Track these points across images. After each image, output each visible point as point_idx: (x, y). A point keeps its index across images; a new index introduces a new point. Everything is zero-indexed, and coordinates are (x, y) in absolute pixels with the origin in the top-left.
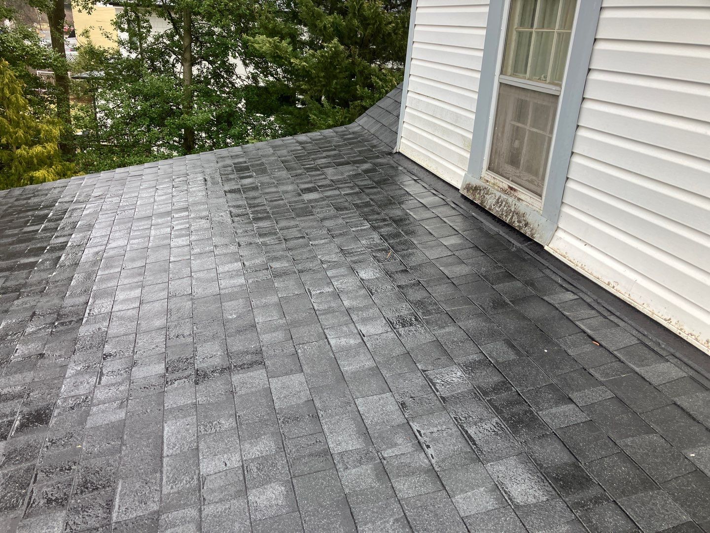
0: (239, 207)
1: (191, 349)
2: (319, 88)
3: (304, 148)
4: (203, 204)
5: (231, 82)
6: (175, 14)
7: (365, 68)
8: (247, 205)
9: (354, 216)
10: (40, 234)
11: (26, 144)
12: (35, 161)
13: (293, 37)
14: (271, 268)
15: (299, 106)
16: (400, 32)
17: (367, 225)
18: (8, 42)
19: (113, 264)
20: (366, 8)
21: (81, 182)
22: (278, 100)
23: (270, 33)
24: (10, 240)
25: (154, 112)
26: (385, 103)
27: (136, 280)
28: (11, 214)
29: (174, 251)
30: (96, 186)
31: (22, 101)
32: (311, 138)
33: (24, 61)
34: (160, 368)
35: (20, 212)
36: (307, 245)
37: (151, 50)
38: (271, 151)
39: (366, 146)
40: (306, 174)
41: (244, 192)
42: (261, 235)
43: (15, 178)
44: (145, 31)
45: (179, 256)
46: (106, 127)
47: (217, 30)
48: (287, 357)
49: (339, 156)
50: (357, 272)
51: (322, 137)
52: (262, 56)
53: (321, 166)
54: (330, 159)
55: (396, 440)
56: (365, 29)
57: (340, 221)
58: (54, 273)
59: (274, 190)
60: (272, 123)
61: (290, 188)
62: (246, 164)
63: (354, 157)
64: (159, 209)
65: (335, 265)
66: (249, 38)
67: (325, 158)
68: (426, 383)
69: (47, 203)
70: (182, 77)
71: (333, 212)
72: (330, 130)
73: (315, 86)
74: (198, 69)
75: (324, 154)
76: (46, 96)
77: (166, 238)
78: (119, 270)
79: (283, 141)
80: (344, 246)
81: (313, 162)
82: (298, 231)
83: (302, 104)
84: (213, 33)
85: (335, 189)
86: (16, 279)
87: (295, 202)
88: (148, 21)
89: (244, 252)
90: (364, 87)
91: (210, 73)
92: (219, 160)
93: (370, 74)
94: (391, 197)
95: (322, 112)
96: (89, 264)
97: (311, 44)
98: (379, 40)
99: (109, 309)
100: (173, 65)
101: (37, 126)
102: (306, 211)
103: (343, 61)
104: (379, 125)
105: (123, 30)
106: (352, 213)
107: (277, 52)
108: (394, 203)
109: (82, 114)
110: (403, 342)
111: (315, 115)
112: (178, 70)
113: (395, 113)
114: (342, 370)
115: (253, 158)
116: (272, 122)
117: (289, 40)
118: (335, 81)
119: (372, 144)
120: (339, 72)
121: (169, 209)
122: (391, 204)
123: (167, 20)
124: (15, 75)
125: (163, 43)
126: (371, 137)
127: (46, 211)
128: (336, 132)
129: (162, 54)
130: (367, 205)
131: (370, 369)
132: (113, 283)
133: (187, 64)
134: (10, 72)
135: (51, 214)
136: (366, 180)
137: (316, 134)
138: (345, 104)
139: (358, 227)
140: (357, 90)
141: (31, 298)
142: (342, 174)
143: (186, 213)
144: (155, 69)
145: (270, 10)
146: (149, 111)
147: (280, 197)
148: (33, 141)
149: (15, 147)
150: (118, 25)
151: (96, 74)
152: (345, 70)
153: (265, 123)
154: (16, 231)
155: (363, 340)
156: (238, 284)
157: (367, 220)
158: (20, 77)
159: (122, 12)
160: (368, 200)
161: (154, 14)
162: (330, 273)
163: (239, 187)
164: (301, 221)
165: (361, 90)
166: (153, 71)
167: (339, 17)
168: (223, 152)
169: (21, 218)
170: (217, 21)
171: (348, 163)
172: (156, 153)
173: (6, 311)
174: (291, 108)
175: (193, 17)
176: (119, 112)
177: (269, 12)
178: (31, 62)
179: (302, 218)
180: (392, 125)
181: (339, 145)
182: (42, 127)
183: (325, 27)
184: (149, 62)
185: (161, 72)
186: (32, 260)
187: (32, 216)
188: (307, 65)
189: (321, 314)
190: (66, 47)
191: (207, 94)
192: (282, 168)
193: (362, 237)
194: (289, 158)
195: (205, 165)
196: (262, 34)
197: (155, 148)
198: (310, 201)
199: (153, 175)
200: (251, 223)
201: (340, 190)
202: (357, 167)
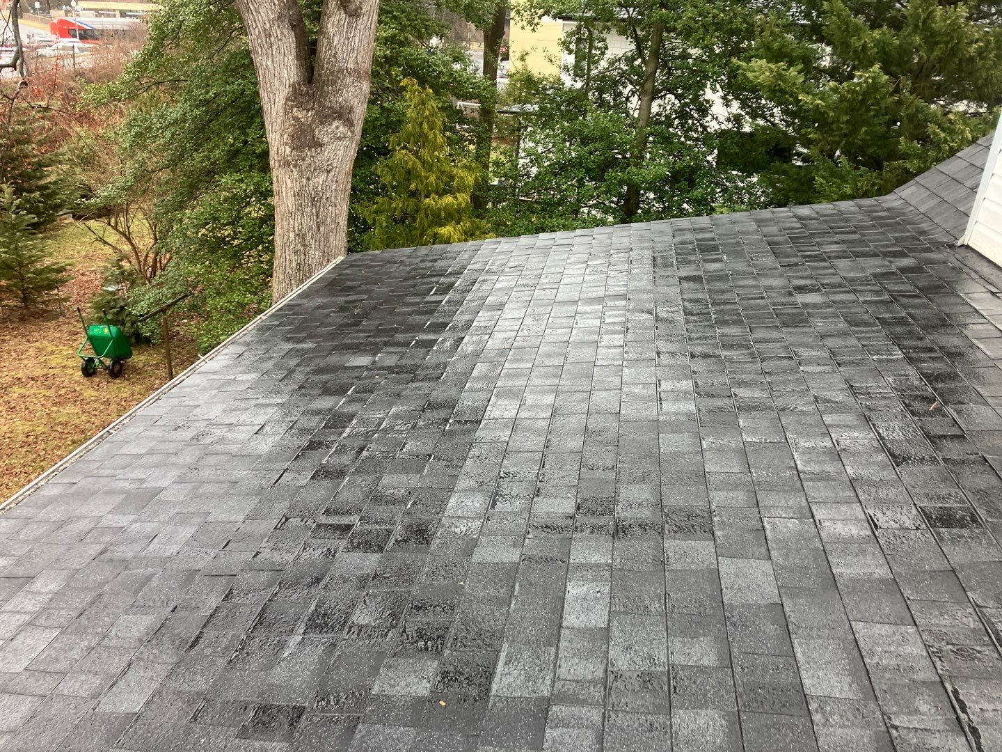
0: (697, 301)
1: (612, 488)
2: (837, 139)
3: (805, 226)
4: (648, 292)
5: (702, 125)
6: (641, 30)
7: (919, 110)
8: (709, 300)
9: (879, 338)
10: (443, 306)
11: (436, 193)
12: (443, 214)
13: (808, 63)
14: (736, 396)
15: (799, 163)
16: (992, 56)
17: (898, 354)
18: (435, 64)
19: (524, 357)
20: (938, 18)
21: (495, 246)
22: (768, 153)
23: (773, 57)
24: (410, 309)
25: (593, 162)
26: (951, 167)
27: (549, 382)
28: (414, 278)
29: (602, 351)
30: (513, 254)
31: (440, 139)
32: (817, 213)
33: (448, 90)
34: (569, 507)
35: (423, 276)
36: (794, 371)
37: (602, 78)
38: (754, 226)
39: (909, 231)
40: (803, 264)
41: (708, 281)
42: (724, 346)
43: (417, 232)
44: (598, 52)
45: (608, 359)
46: (529, 177)
47: (695, 52)
48: (749, 531)
49: (861, 242)
50: (874, 425)
51: (835, 211)
52: (754, 89)
53: (829, 255)
54: (845, 246)
55: (917, 703)
56: (931, 50)
57: (852, 341)
58: (454, 358)
59: (752, 282)
60: (753, 186)
61: (777, 282)
62: (714, 243)
63: (887, 246)
64: (589, 292)
65: (838, 408)
66: (740, 63)
67: (837, 243)
68: (981, 626)
69: (456, 269)
70: (636, 115)
71: (842, 325)
72: (850, 203)
73: (831, 135)
74: (660, 106)
75: (837, 238)
76: (467, 134)
77: (593, 333)
78: (530, 365)
79: (773, 213)
80: (856, 382)
81: (816, 248)
82: (782, 347)
83: (804, 161)
84: (690, 56)
85: (849, 292)
86: (412, 357)
87: (783, 304)
88: (604, 40)
89: (698, 366)
90: (912, 140)
91: (675, 111)
92: (676, 233)
93: (926, 120)
94: (946, 314)
95: (835, 174)
96: (496, 351)
97: (833, 73)
98: (953, 66)
99: (513, 414)
100: (627, 99)
101: (452, 171)
102: (797, 320)
103: (883, 98)
104: (936, 200)
105: (570, 52)
106: (875, 332)
107: (779, 85)
108: (951, 325)
109: (503, 159)
110: (945, 551)
111: (823, 178)
112: (633, 106)
113: (969, 184)
114: (834, 572)
115: (726, 235)
116: (754, 184)
117: (800, 67)
118: (864, 129)
119: (919, 228)
120: (874, 116)
121: (601, 293)
122: (943, 325)
123: (630, 39)
124: (437, 107)
125: (619, 69)
126: (918, 218)
127: (453, 279)
128: (860, 207)
129: (616, 83)
130: (901, 322)
131: (882, 581)
132: (522, 382)
133: (646, 98)
134: (432, 102)
135: (458, 283)
136: (903, 283)
137: (825, 207)
138: (876, 164)
139: (881, 355)
140: (898, 143)
141: (427, 384)
142: (863, 270)
143: (624, 303)
144: (602, 103)
145: (780, 21)
146: (587, 159)
147: (760, 293)
148: (444, 190)
149: (423, 196)
150: (565, 45)
151: (529, 108)
152: (884, 111)
153: (742, 185)
154: (417, 299)
155: (873, 533)
156: (685, 410)
157: (898, 346)
158: (442, 109)
159: (574, 29)
160: (904, 314)
161: (614, 31)
162: (828, 419)
163: (701, 273)
164: (791, 333)
165: (906, 144)
166: (600, 106)
167: (890, 33)
168: (684, 222)
169: (424, 283)
170: (699, 39)
171: (875, 255)
172: (585, 216)
173: (398, 395)
174: (785, 166)
175: (665, 34)
176: (549, 159)
177: (777, 25)
178: (456, 91)
179: (791, 330)
180: (960, 202)
181: (862, 227)
182: (457, 173)
183: (864, 47)
184: (596, 94)
185: (610, 108)
186: (431, 337)
187: (437, 283)
188: (823, 104)
189: (807, 480)
190: (499, 72)
191: (666, 140)
192: (768, 251)
193: (888, 371)
194: (780, 239)
195: (656, 239)
196: (761, 58)
197: (585, 210)
198: (805, 305)
199: (586, 246)
200: (712, 326)
201: (858, 295)
202: (891, 262)
